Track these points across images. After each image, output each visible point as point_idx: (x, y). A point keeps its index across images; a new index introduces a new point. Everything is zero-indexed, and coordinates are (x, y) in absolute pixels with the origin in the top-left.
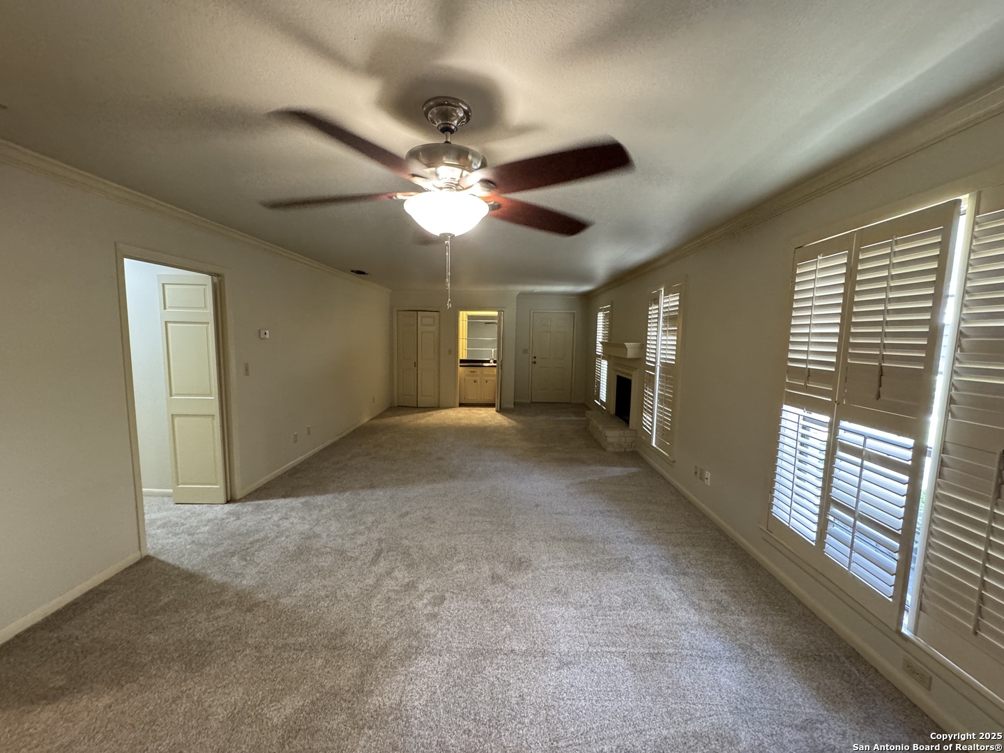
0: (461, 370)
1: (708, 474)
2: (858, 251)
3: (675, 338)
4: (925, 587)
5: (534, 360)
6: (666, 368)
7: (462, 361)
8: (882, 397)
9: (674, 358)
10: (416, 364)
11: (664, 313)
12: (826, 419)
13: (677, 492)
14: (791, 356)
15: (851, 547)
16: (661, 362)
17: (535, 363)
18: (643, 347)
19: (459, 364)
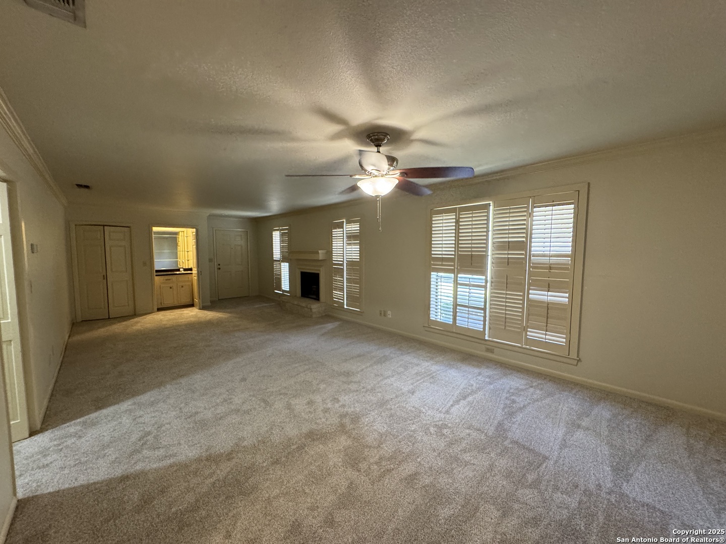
0: (157, 278)
1: (389, 312)
2: (459, 214)
3: (359, 247)
4: (491, 322)
5: (219, 267)
6: (351, 263)
7: (157, 271)
8: (473, 264)
9: (359, 257)
10: (105, 277)
11: (346, 233)
12: (452, 275)
13: (369, 327)
14: (433, 253)
15: (468, 318)
16: (346, 261)
17: (219, 269)
18: (330, 253)
19: (155, 274)
